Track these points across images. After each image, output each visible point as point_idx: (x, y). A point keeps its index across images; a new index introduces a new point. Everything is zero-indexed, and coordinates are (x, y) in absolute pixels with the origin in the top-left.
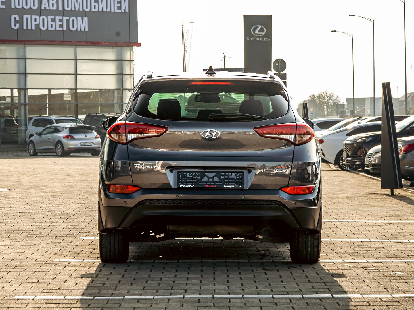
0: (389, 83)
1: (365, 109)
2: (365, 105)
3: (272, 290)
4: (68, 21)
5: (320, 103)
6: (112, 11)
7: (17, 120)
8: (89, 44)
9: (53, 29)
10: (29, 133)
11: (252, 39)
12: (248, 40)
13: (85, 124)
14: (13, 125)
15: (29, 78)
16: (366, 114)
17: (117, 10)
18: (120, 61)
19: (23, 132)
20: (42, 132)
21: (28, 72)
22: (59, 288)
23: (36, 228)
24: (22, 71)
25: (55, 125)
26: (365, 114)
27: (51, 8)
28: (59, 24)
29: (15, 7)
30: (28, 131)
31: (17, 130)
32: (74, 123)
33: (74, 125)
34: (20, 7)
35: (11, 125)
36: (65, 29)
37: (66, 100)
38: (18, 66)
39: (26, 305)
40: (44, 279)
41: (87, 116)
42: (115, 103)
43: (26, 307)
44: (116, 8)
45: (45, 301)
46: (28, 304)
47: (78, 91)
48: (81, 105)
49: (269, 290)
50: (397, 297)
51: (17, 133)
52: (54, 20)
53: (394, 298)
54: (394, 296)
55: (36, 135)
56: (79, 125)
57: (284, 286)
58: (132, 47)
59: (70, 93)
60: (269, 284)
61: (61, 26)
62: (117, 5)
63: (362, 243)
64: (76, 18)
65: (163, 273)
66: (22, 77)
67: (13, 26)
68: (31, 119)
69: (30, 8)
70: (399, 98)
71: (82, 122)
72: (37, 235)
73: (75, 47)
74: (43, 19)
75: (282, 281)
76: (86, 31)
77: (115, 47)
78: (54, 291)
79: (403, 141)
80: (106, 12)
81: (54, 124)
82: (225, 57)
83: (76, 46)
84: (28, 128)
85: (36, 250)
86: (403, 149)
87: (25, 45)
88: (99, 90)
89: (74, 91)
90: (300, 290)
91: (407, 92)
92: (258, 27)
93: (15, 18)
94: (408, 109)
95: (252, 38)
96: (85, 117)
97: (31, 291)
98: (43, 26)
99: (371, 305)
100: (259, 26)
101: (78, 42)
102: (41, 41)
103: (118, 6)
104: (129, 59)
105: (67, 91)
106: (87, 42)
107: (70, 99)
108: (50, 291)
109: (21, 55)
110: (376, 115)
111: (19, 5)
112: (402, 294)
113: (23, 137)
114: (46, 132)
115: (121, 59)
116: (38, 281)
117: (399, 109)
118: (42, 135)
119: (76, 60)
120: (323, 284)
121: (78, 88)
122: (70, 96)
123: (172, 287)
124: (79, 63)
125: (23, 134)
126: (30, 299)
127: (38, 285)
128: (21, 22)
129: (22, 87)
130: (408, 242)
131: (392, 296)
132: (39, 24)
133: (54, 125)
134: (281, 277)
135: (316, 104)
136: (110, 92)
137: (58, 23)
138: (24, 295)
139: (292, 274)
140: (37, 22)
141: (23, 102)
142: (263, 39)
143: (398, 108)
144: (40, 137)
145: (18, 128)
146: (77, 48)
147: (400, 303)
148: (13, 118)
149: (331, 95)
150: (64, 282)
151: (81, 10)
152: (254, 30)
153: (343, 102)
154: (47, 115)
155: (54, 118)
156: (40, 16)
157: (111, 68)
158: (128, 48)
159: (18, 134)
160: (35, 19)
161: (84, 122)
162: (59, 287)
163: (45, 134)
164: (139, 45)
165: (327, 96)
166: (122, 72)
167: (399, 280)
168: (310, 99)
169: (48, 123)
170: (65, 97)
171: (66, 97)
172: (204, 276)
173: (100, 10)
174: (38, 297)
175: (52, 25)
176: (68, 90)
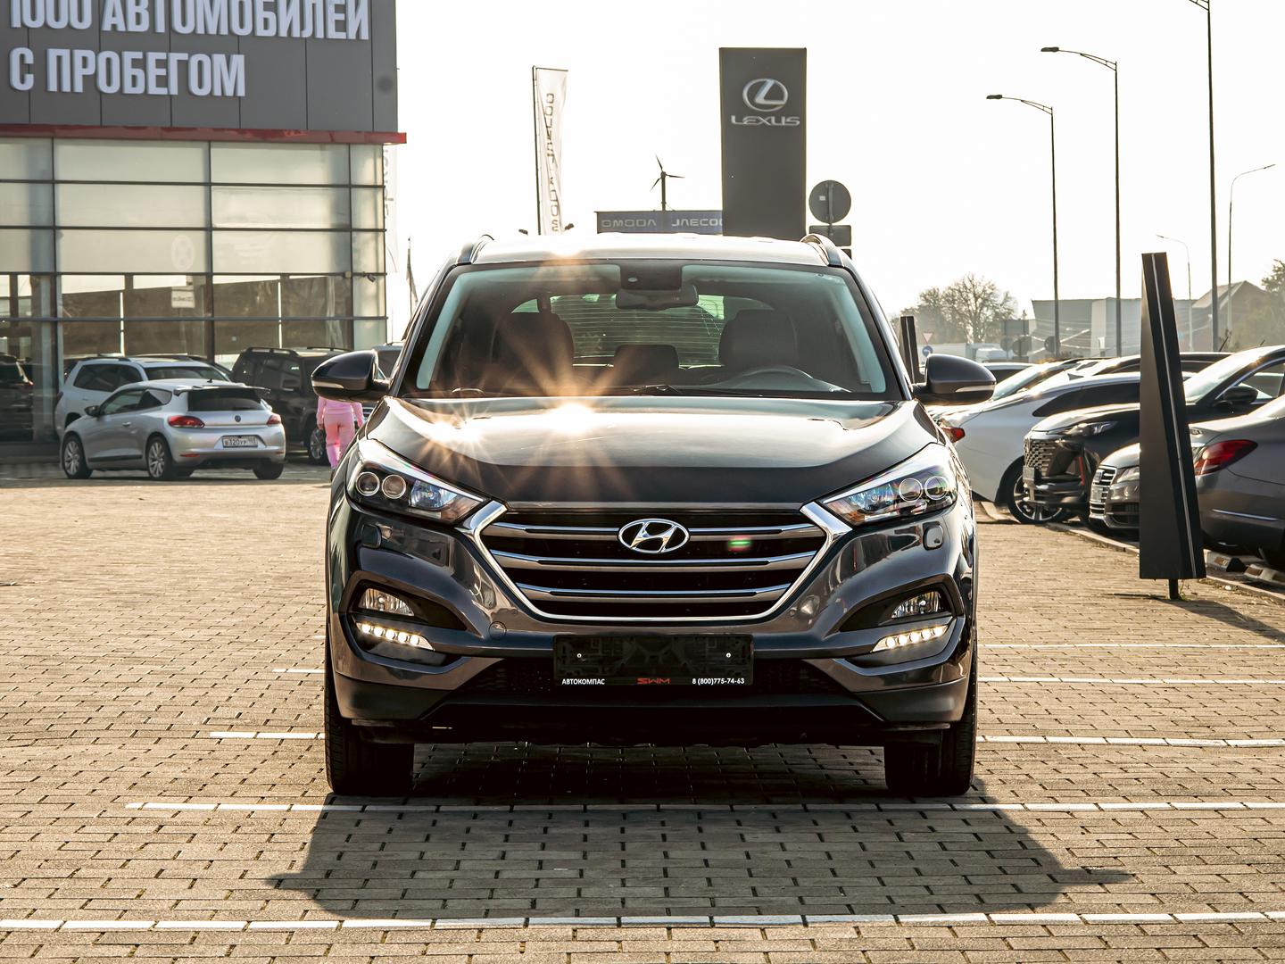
0: (1164, 255)
1: (1089, 333)
2: (1090, 322)
3: (801, 899)
4: (183, 66)
5: (953, 317)
6: (320, 35)
7: (28, 370)
8: (248, 136)
9: (140, 90)
10: (65, 407)
11: (746, 121)
12: (733, 125)
13: (236, 382)
14: (17, 385)
15: (66, 240)
16: (1092, 348)
17: (333, 34)
18: (344, 189)
19: (47, 406)
20: (103, 406)
21: (62, 221)
22: (139, 896)
23: (75, 704)
24: (44, 220)
25: (146, 383)
26: (1089, 350)
27: (133, 27)
28: (157, 76)
29: (23, 24)
30: (62, 402)
31: (30, 401)
32: (203, 377)
33: (202, 383)
34: (38, 23)
35: (13, 385)
36: (174, 90)
37: (179, 309)
38: (33, 204)
39: (33, 949)
40: (93, 867)
41: (243, 357)
42: (328, 315)
43: (33, 956)
44: (331, 27)
45: (94, 937)
46: (41, 946)
47: (217, 280)
48: (225, 324)
49: (793, 901)
50: (1191, 923)
51: (28, 410)
52: (141, 64)
53: (1180, 926)
54: (1181, 917)
55: (86, 416)
56: (217, 383)
57: (841, 888)
58: (379, 147)
59: (191, 287)
60: (794, 880)
61: (163, 81)
62: (333, 17)
63: (1083, 749)
64: (211, 58)
65: (464, 844)
66: (45, 236)
67: (16, 83)
68: (70, 365)
69: (69, 25)
70: (1195, 301)
71: (227, 375)
72: (77, 728)
73: (206, 144)
74: (109, 61)
75: (833, 871)
76: (240, 97)
77: (328, 146)
78: (123, 905)
79: (1205, 432)
80: (301, 38)
81: (141, 380)
82: (663, 175)
83: (210, 141)
84: (62, 394)
85: (70, 774)
86: (1205, 456)
87: (53, 138)
88: (278, 277)
89: (203, 280)
90: (889, 898)
91: (1219, 284)
92: (763, 84)
93: (22, 57)
94: (1221, 334)
95: (745, 119)
96: (235, 361)
97: (50, 904)
98: (109, 83)
99: (1110, 948)
100: (768, 80)
101: (215, 130)
102: (101, 126)
103: (337, 22)
104: (372, 184)
105: (182, 281)
106: (241, 131)
107: (190, 304)
108: (110, 905)
109: (41, 170)
110: (1123, 353)
111: (34, 17)
112: (1206, 911)
113: (47, 421)
114: (118, 407)
115: (347, 183)
116: (74, 873)
117: (1194, 334)
118: (104, 414)
119: (208, 184)
120: (961, 881)
121: (214, 271)
122: (191, 295)
123: (492, 890)
124: (217, 194)
125: (47, 413)
126: (45, 931)
127: (75, 884)
128: (40, 69)
129: (45, 267)
130: (1223, 747)
131: (1175, 918)
132: (96, 74)
133: (141, 384)
134: (830, 857)
135: (943, 319)
136: (315, 282)
137: (154, 72)
138: (28, 916)
139: (864, 848)
140: (90, 71)
141: (45, 312)
142: (778, 120)
143: (1191, 331)
144: (98, 420)
145: (32, 394)
146: (212, 150)
147: (1200, 940)
148: (17, 363)
149: (989, 291)
150: (157, 877)
151: (224, 31)
152: (753, 93)
153: (1025, 314)
154: (122, 354)
155: (141, 362)
156: (100, 51)
157: (317, 210)
158: (369, 148)
159: (33, 413)
160: (85, 59)
161: (234, 376)
162: (138, 892)
163: (112, 413)
164: (402, 139)
165: (975, 295)
166: (348, 223)
167: (1198, 868)
168: (925, 304)
169: (122, 379)
170: (175, 299)
171: (180, 299)
172: (591, 856)
173: (283, 33)
174: (71, 925)
175: (134, 78)
176: (185, 276)
